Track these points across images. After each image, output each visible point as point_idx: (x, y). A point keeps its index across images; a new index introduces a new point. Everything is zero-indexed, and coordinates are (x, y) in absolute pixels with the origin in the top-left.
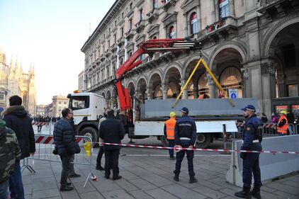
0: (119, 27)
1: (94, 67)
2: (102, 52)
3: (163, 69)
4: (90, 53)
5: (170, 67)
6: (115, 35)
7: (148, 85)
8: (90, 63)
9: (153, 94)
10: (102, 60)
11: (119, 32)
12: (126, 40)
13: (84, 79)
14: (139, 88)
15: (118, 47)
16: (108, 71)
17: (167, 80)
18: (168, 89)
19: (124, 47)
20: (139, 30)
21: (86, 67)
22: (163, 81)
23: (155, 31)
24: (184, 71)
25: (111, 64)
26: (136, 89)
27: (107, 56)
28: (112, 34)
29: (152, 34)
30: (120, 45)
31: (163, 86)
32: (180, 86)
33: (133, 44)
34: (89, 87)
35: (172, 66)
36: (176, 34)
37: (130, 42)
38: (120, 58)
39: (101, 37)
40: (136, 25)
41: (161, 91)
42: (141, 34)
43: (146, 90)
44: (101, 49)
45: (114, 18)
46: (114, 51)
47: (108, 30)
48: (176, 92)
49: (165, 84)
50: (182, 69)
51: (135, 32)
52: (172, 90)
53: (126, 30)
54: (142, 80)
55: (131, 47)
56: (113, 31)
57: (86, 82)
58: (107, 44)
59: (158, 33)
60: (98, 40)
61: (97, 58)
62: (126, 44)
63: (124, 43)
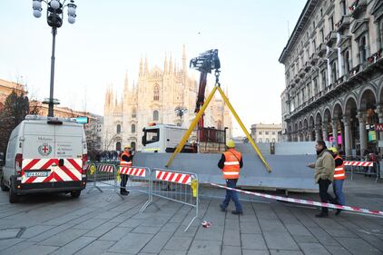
0: (327, 17)
1: (297, 81)
2: (306, 59)
4: (291, 62)
6: (322, 30)
7: (378, 100)
8: (292, 77)
10: (307, 70)
11: (327, 24)
12: (338, 35)
13: (286, 99)
15: (328, 48)
19: (336, 46)
20: (357, 14)
21: (287, 82)
25: (320, 75)
26: (358, 107)
27: (313, 63)
28: (318, 30)
29: (380, 14)
30: (330, 44)
33: (350, 38)
34: (292, 109)
37: (345, 37)
38: (331, 63)
39: (303, 38)
40: (351, 8)
42: (361, 20)
44: (305, 54)
45: (319, 6)
46: (322, 54)
47: (312, 26)
51: (352, 19)
53: (337, 19)
54: (368, 92)
55: (347, 44)
56: (319, 26)
57: (288, 103)
58: (311, 45)
60: (300, 43)
61: (300, 67)
62: (338, 40)
63: (336, 39)
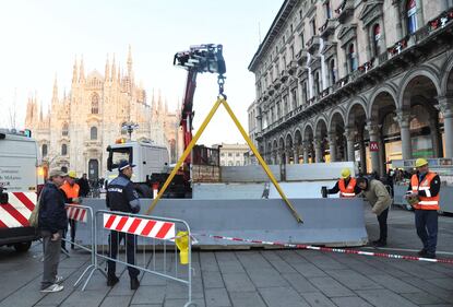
0: (307, 20)
1: (271, 93)
2: (282, 67)
3: (397, 81)
4: (263, 71)
5: (412, 76)
6: (302, 35)
7: (368, 116)
8: (264, 88)
9: (381, 131)
10: (284, 80)
11: (308, 28)
12: (321, 40)
13: (257, 114)
14: (352, 122)
15: (309, 55)
16: (295, 98)
17: (407, 102)
18: (410, 120)
19: (319, 54)
20: (344, 18)
21: (258, 94)
22: (398, 105)
23: (376, 14)
24: (444, 79)
25: (300, 86)
26: (346, 124)
27: (291, 72)
28: (296, 34)
29: (369, 20)
30: (312, 51)
31: (400, 114)
32: (437, 112)
33: (335, 45)
34: (265, 126)
35: (416, 73)
36: (421, 10)
37: (329, 43)
38: (313, 73)
39: (279, 43)
40: (337, 11)
41: (397, 123)
42: (349, 25)
43: (365, 124)
44: (281, 62)
45: (298, 6)
46: (302, 62)
47: (289, 29)
48: (427, 124)
49: (403, 110)
50: (439, 77)
51: (338, 23)
52: (419, 120)
53: (320, 23)
54: (357, 106)
55: (332, 51)
56: (298, 29)
57: (260, 118)
58: (288, 52)
59: (382, 15)
60: (274, 49)
61: (275, 77)
62: (322, 47)
63: (318, 45)
